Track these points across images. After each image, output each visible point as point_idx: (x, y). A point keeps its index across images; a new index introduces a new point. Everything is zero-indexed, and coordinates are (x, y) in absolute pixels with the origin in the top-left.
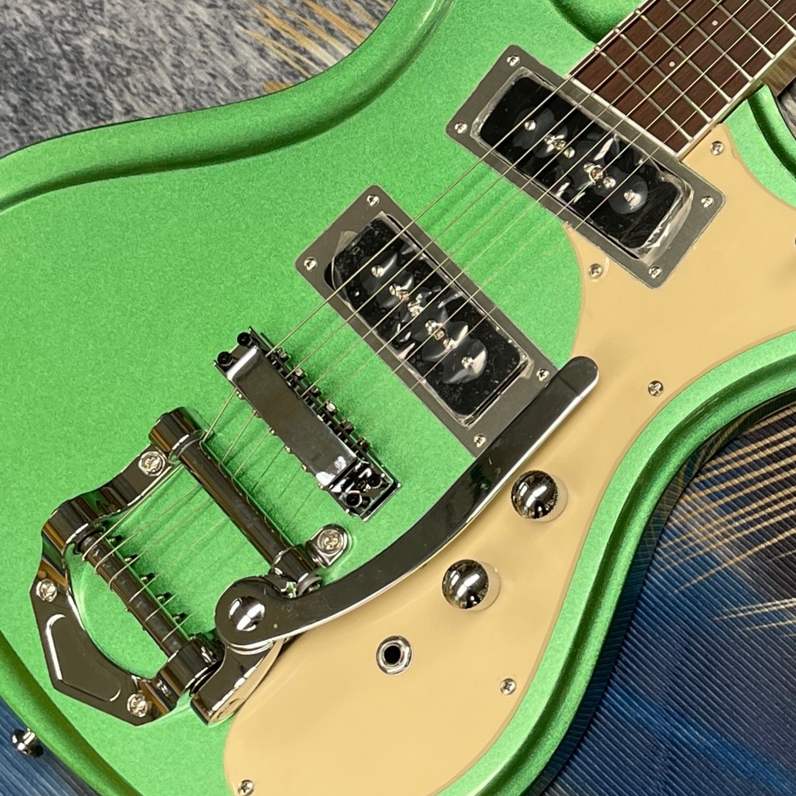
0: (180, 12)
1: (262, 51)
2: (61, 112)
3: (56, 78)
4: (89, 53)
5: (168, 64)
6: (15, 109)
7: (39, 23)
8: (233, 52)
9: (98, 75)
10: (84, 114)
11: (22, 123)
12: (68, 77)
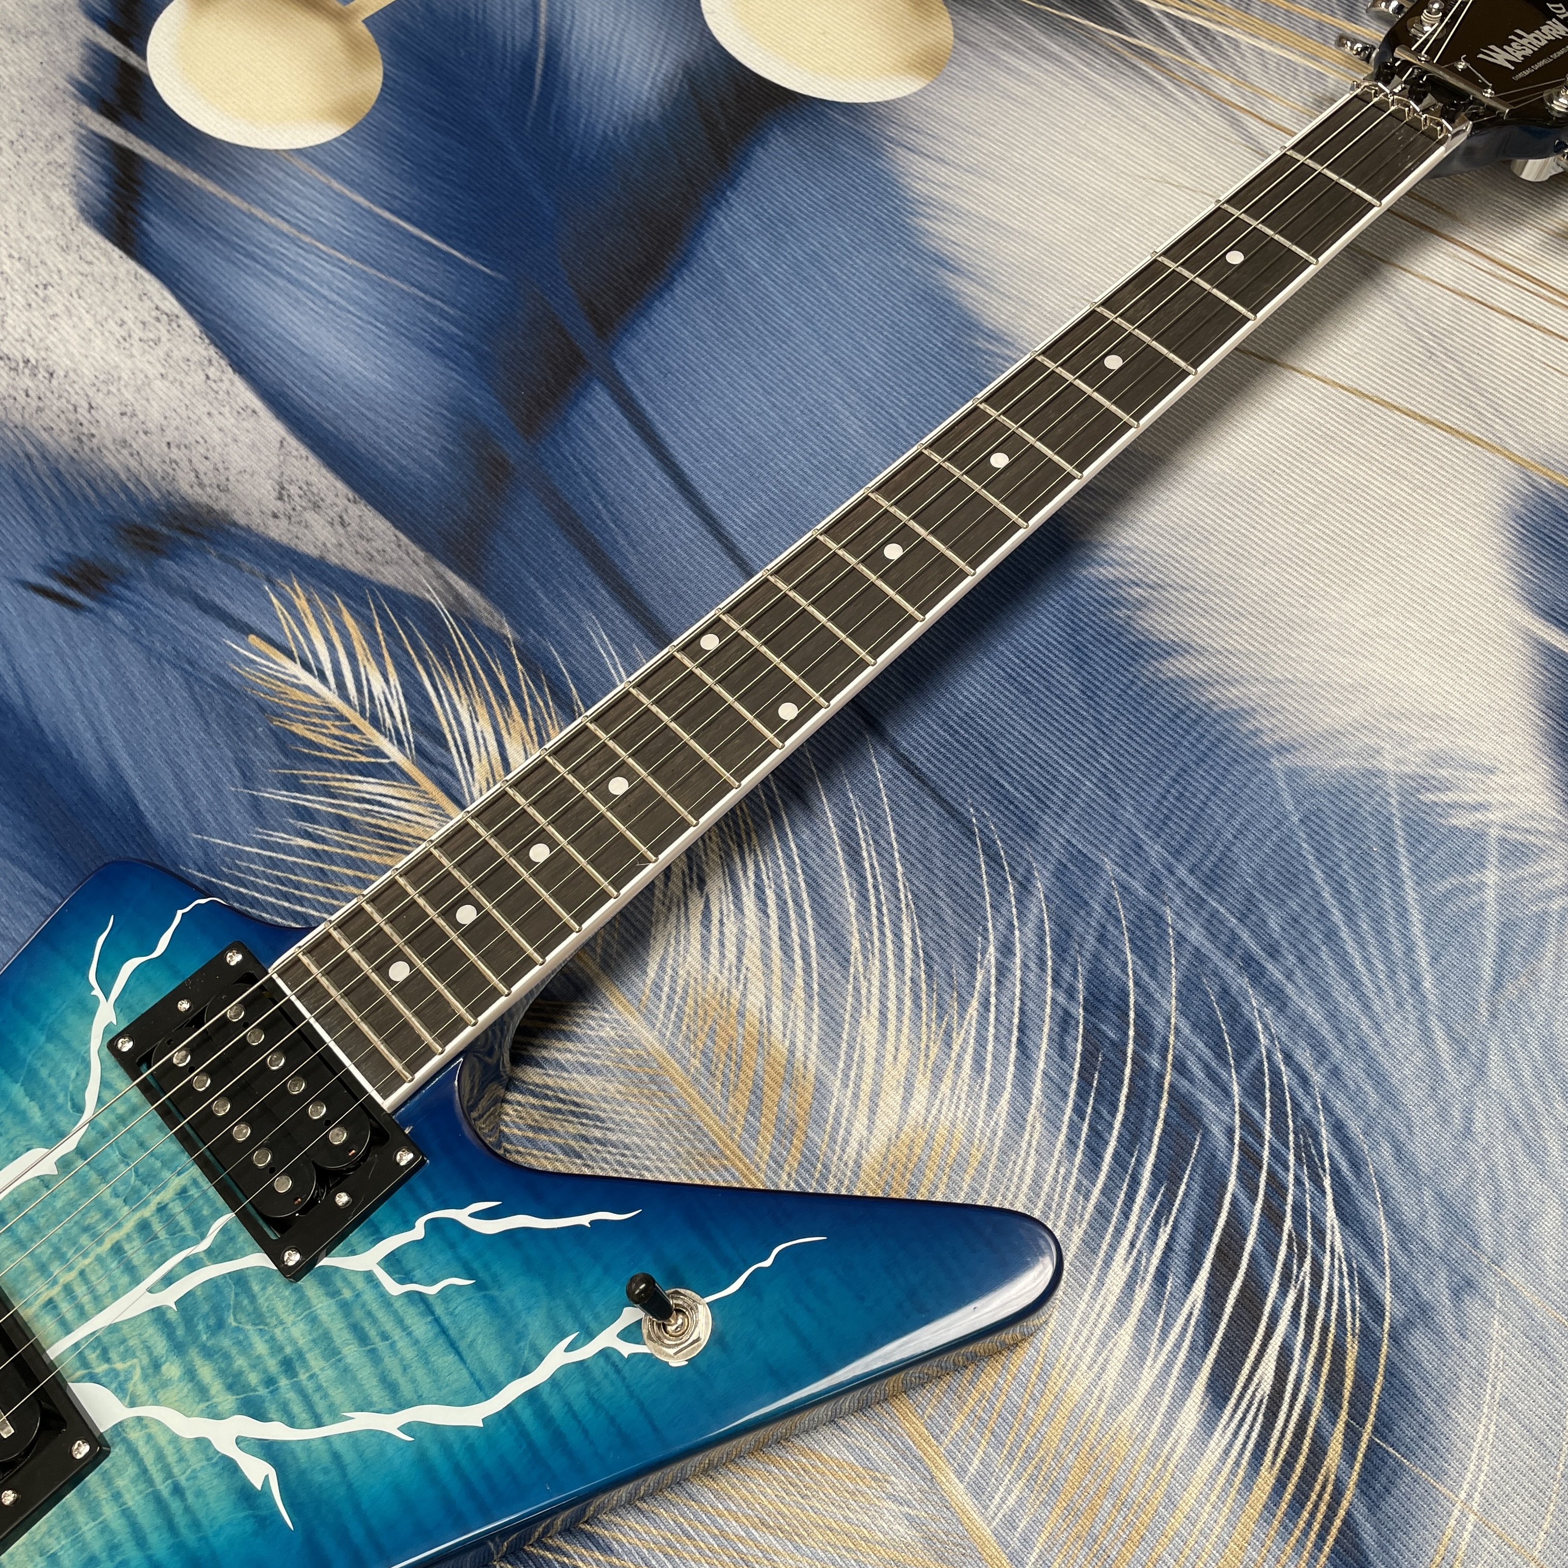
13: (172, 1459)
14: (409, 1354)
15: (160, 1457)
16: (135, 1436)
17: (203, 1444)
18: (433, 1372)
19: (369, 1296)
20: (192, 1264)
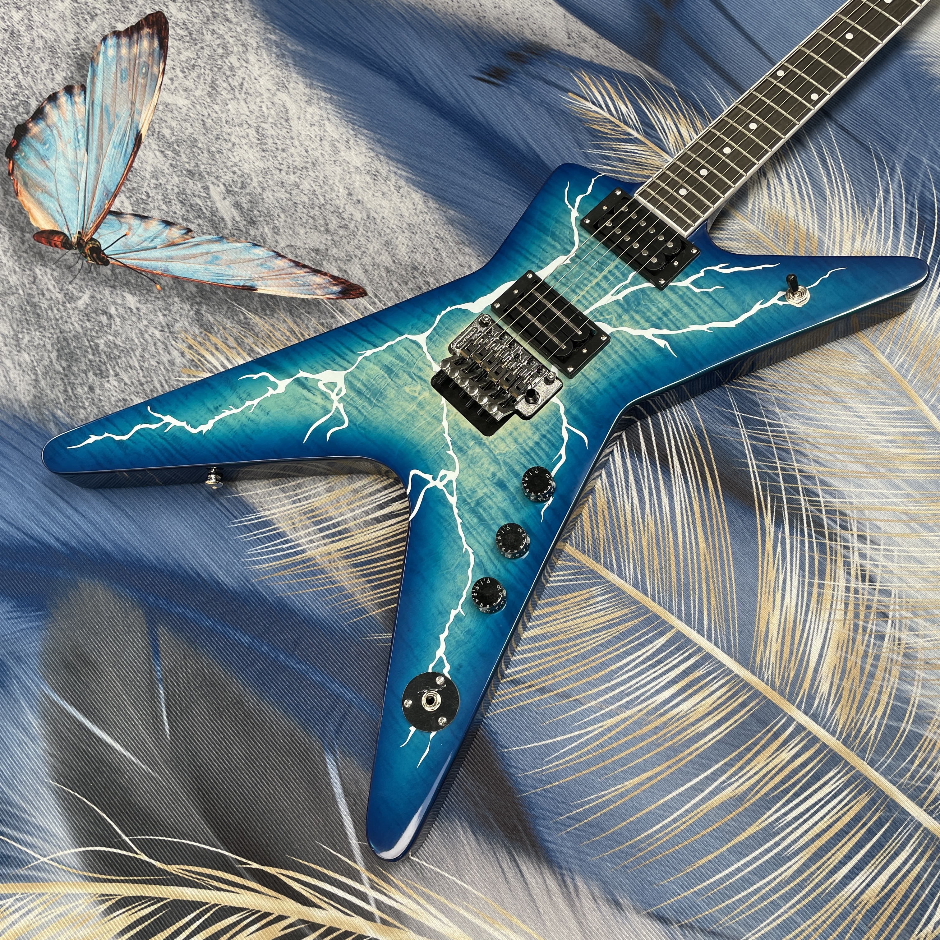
0: (147, 332)
1: (183, 354)
2: (85, 372)
3: (85, 356)
4: (102, 346)
5: (138, 355)
6: (64, 369)
7: (80, 330)
8: (169, 353)
9: (105, 357)
10: (96, 375)
11: (66, 376)
12: (91, 357)
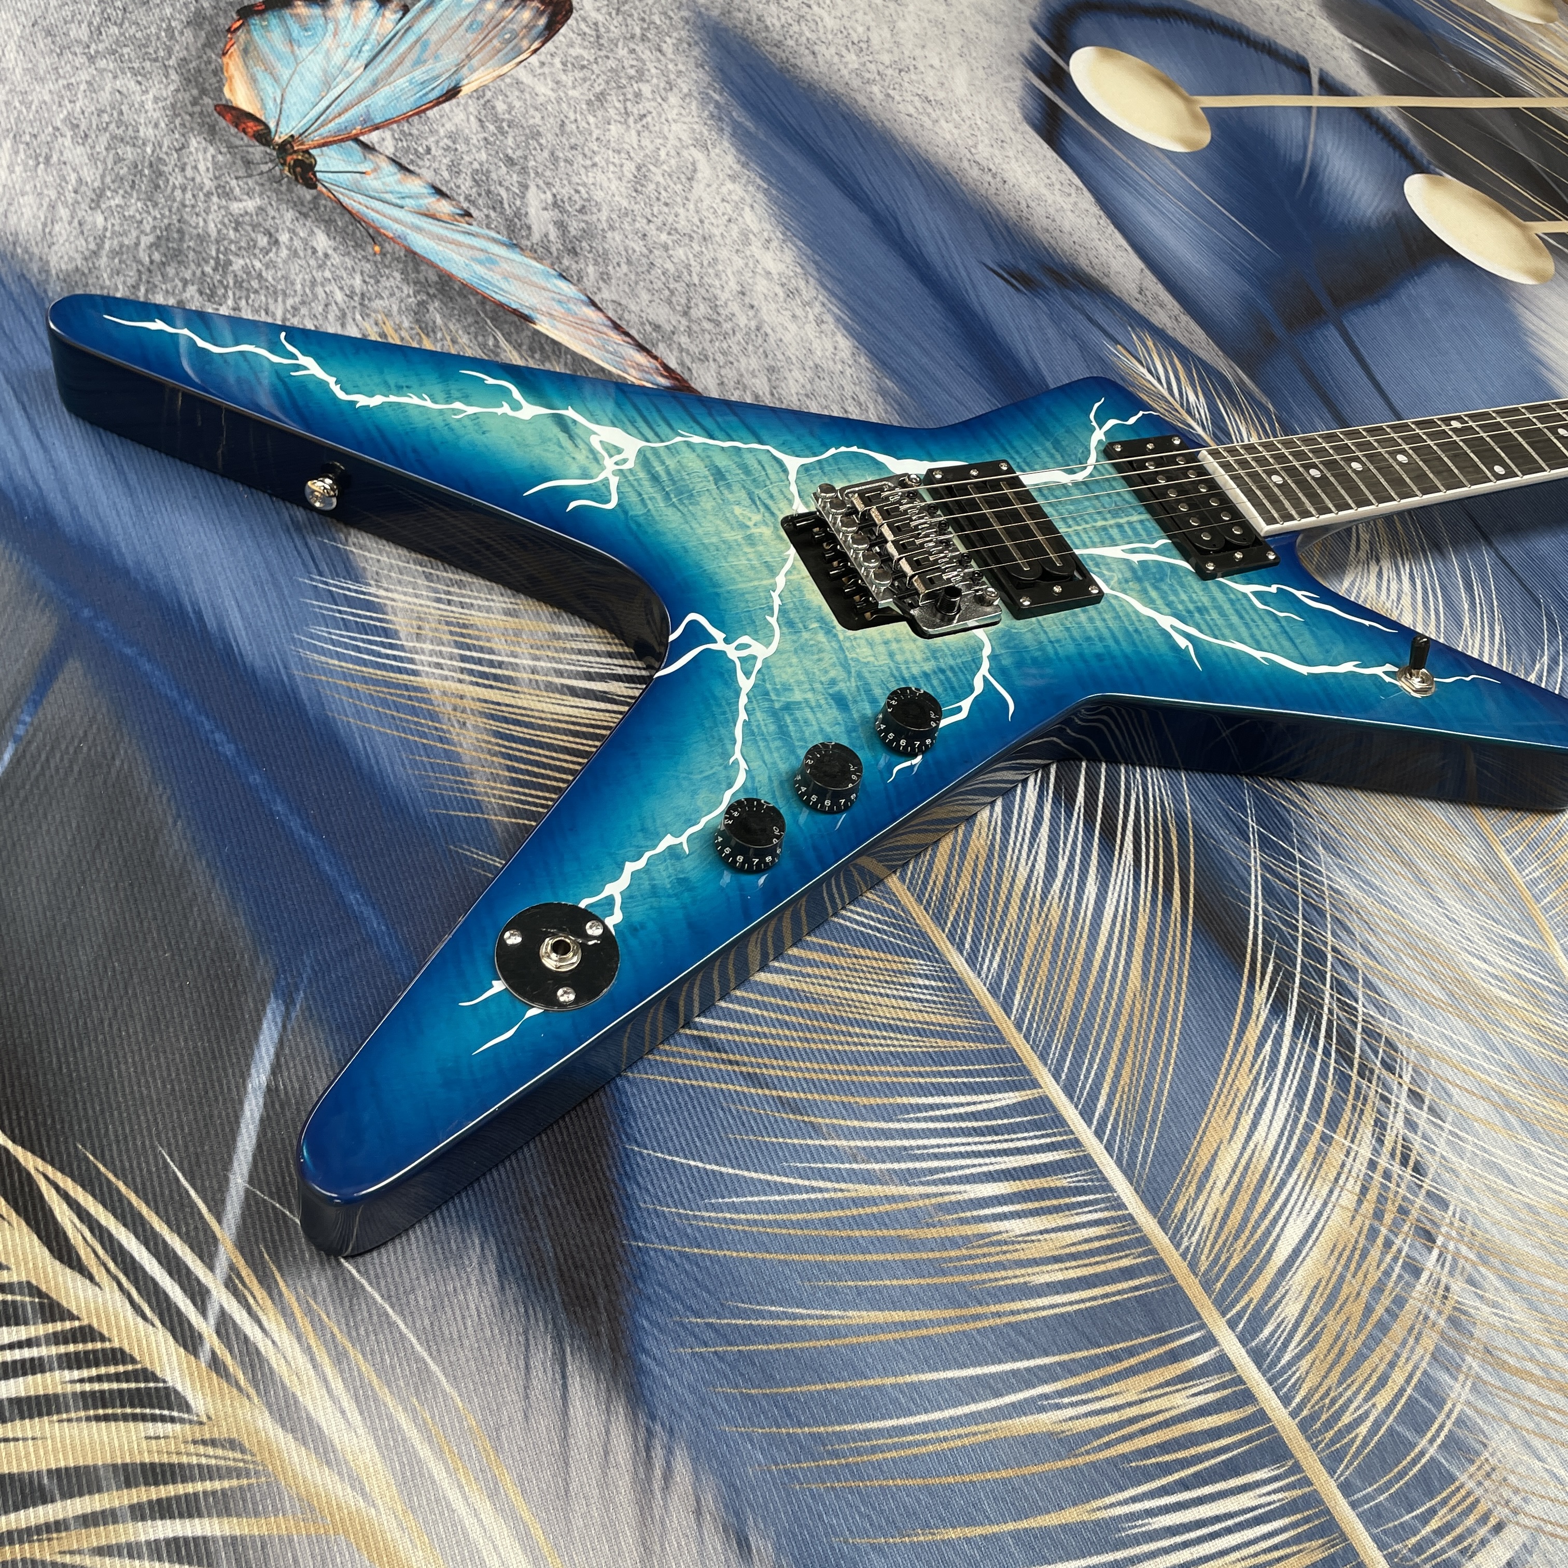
13: (1134, 618)
14: (1267, 633)
15: (1127, 615)
16: (1113, 601)
17: (1154, 621)
18: (1279, 643)
19: (1244, 601)
20: (1147, 551)
